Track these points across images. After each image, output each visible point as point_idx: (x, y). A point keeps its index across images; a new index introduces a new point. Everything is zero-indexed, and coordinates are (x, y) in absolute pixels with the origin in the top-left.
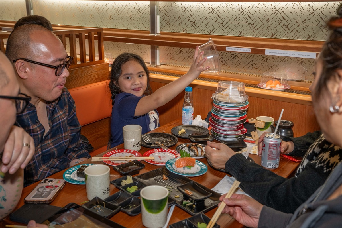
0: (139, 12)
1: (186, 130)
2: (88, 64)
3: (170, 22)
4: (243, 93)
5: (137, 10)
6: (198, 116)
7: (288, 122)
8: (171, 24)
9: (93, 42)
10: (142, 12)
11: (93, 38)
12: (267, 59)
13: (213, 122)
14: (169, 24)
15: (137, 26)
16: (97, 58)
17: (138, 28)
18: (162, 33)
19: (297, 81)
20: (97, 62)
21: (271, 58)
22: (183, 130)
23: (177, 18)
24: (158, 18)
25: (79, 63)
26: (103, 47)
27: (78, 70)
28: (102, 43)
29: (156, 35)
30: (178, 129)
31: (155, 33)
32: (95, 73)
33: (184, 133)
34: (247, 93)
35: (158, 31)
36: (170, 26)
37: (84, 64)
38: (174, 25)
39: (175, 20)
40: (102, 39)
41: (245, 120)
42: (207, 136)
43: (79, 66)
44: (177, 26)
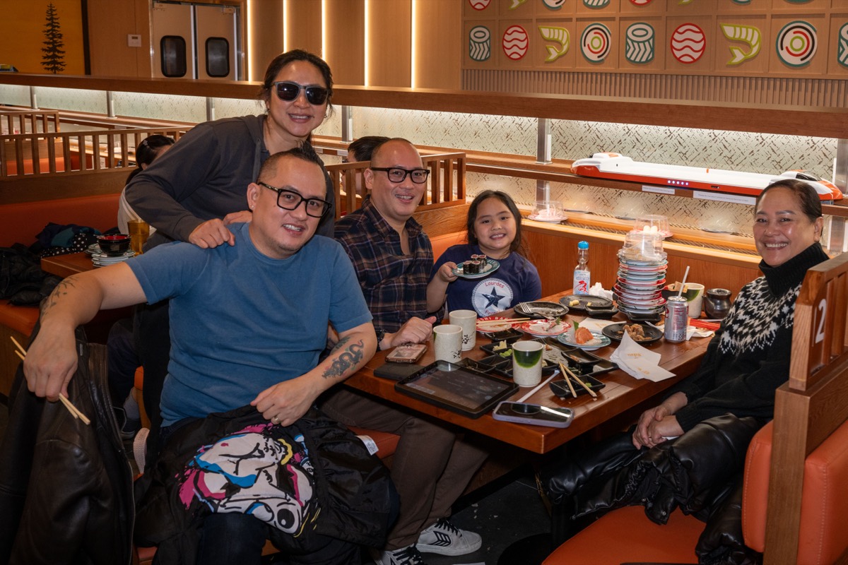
0: (520, 129)
1: (580, 302)
2: (443, 206)
3: (566, 145)
4: (660, 249)
5: (518, 126)
6: (597, 283)
7: (724, 292)
8: (569, 148)
9: (450, 173)
10: (524, 129)
11: (451, 166)
12: (705, 203)
13: (619, 289)
14: (565, 148)
15: (517, 149)
16: (455, 197)
17: (518, 151)
18: (553, 160)
19: (733, 234)
20: (455, 203)
21: (710, 203)
22: (576, 301)
23: (577, 140)
24: (549, 139)
25: (430, 203)
26: (465, 181)
27: (428, 214)
28: (463, 175)
29: (545, 164)
30: (569, 299)
31: (543, 160)
32: (451, 218)
33: (577, 305)
34: (665, 250)
35: (549, 157)
36: (566, 150)
37: (436, 205)
38: (573, 150)
39: (574, 143)
40: (464, 169)
41: (663, 286)
42: (610, 308)
43: (430, 208)
44: (577, 151)
